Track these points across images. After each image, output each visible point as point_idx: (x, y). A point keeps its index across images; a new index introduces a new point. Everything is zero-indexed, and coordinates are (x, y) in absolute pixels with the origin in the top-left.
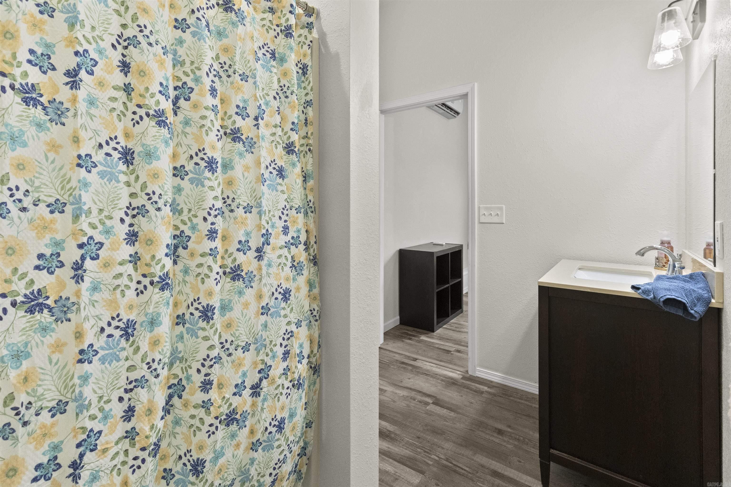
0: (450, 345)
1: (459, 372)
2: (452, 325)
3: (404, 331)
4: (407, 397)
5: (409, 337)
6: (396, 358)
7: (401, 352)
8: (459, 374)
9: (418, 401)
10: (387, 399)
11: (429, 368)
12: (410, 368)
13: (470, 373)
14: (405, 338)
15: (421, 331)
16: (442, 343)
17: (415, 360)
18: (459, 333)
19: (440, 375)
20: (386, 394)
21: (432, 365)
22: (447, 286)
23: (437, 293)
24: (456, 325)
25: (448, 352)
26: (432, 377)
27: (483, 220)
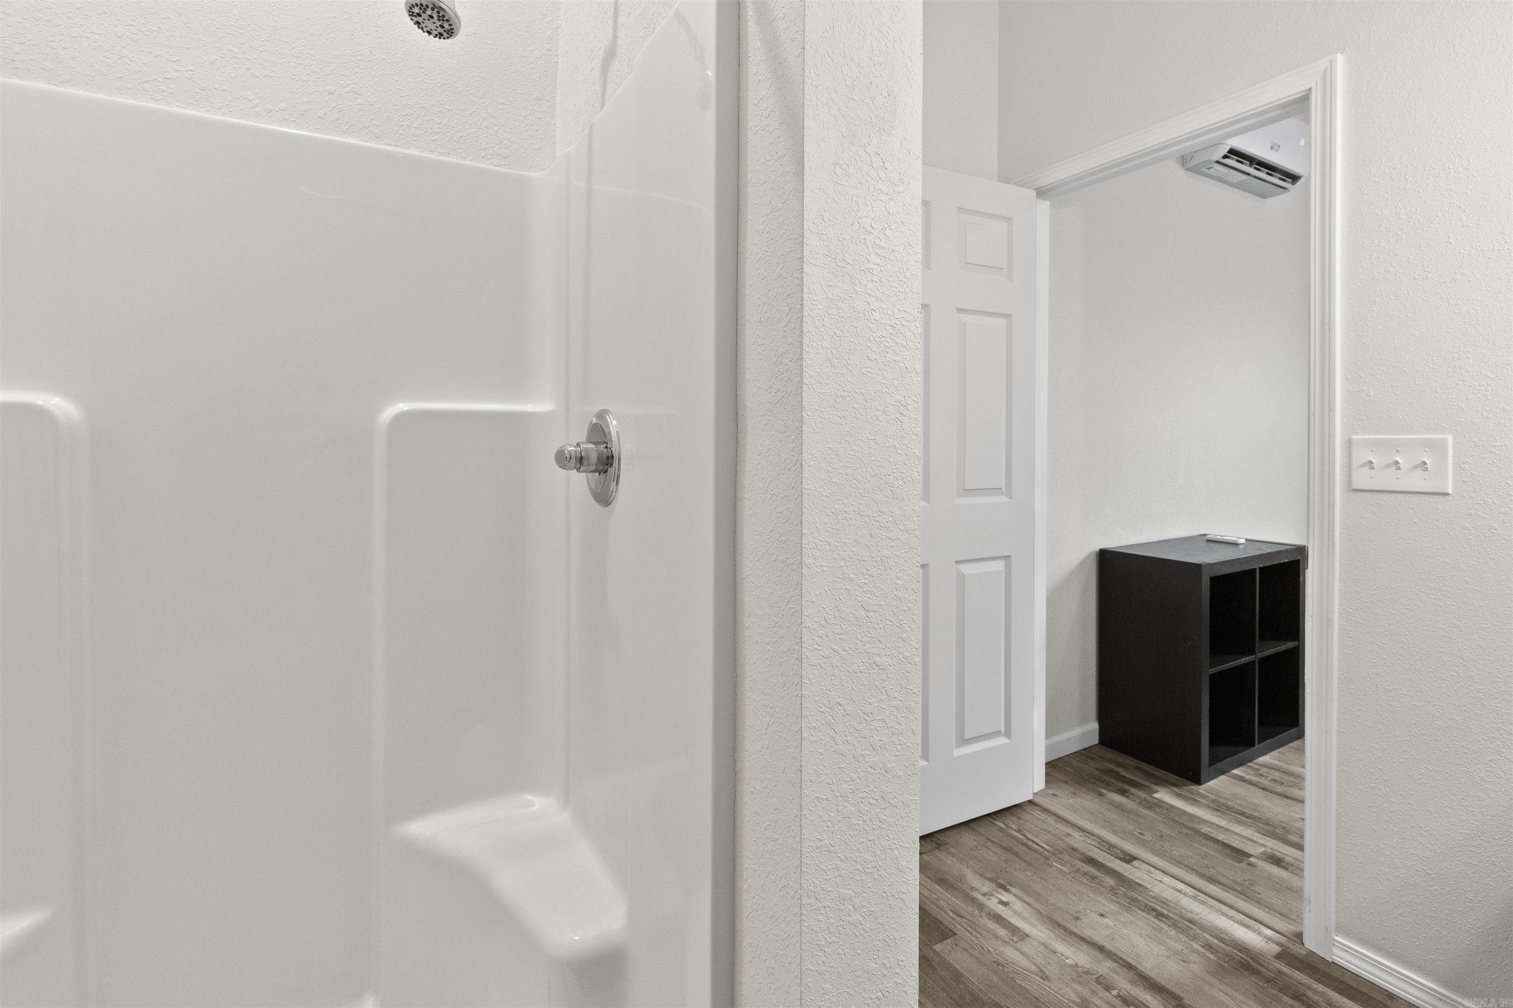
0: (1248, 832)
1: (1269, 932)
2: (1263, 770)
3: (1110, 766)
4: (1087, 973)
5: (1120, 784)
6: (1072, 843)
7: (1088, 826)
8: (1269, 939)
9: (1119, 996)
10: (1025, 963)
11: (1168, 894)
12: (1110, 881)
13: (1311, 943)
14: (1108, 786)
15: (1159, 772)
16: (1223, 823)
17: (1129, 859)
18: (1284, 801)
19: (1202, 927)
20: (1024, 946)
21: (1181, 886)
22: (1247, 659)
23: (1213, 677)
24: (1277, 775)
25: (1240, 855)
26: (1175, 925)
27: (1362, 479)
